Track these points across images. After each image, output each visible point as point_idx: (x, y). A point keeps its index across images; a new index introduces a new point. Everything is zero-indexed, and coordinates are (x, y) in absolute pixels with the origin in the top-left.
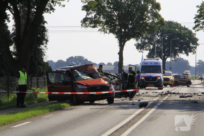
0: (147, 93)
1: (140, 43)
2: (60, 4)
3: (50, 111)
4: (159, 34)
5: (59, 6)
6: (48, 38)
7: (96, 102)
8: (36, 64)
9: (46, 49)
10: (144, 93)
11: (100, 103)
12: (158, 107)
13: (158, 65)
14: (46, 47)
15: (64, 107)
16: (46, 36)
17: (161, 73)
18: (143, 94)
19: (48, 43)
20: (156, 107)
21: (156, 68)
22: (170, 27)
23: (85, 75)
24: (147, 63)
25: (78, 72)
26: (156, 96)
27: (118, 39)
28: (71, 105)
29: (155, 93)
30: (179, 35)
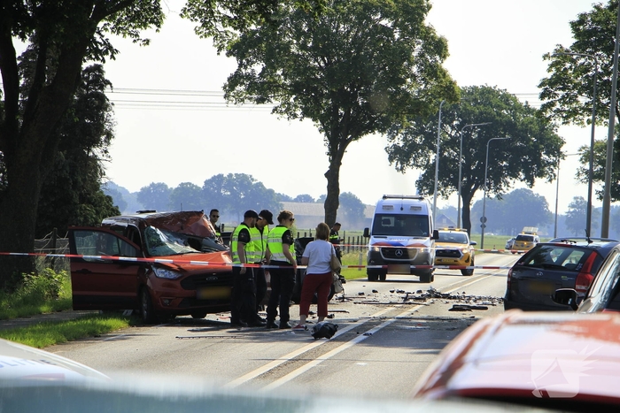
0: (374, 291)
1: (401, 144)
2: (137, 35)
3: (59, 342)
4: (455, 123)
5: (135, 41)
6: (114, 128)
7: (210, 317)
8: (77, 200)
9: (105, 158)
10: (363, 294)
11: (220, 320)
12: (365, 337)
13: (422, 213)
14: (106, 152)
15: (109, 328)
16: (107, 121)
17: (428, 236)
18: (360, 294)
19: (112, 141)
20: (361, 337)
21: (415, 223)
22: (487, 103)
23: (179, 240)
24: (390, 207)
25: (159, 232)
26: (391, 303)
27: (327, 134)
28: (131, 325)
29: (399, 292)
30: (510, 126)
